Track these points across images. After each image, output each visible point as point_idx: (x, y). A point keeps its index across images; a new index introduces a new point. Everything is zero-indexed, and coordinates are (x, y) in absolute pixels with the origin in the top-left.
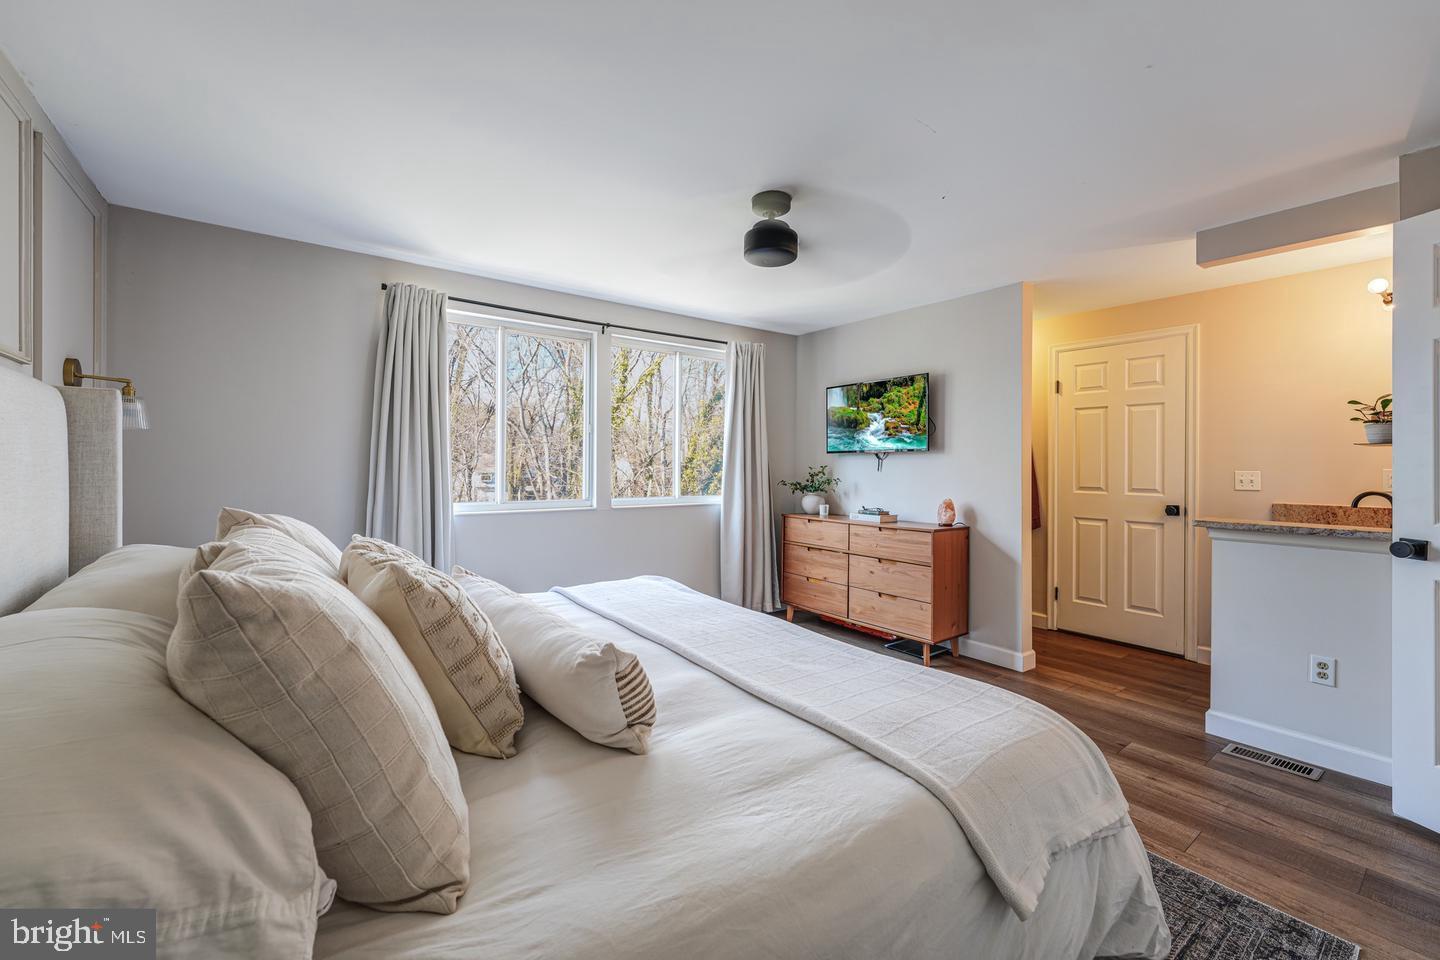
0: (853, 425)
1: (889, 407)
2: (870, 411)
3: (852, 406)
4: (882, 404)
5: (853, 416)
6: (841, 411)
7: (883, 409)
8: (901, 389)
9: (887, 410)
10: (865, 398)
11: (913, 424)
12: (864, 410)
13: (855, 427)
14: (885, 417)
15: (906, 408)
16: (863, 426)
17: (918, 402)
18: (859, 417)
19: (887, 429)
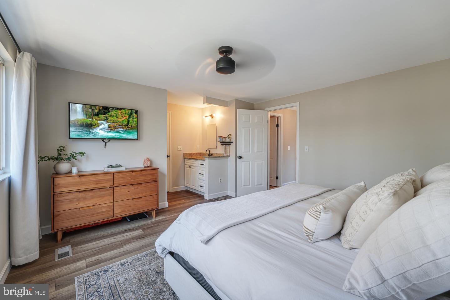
0: (89, 126)
1: (110, 118)
2: (100, 120)
3: (89, 118)
4: (107, 117)
5: (89, 122)
6: (82, 120)
7: (107, 119)
8: (118, 111)
9: (109, 120)
10: (97, 115)
11: (125, 125)
12: (96, 120)
13: (90, 127)
14: (108, 122)
15: (120, 119)
16: (95, 126)
17: (128, 116)
18: (93, 123)
19: (109, 127)
